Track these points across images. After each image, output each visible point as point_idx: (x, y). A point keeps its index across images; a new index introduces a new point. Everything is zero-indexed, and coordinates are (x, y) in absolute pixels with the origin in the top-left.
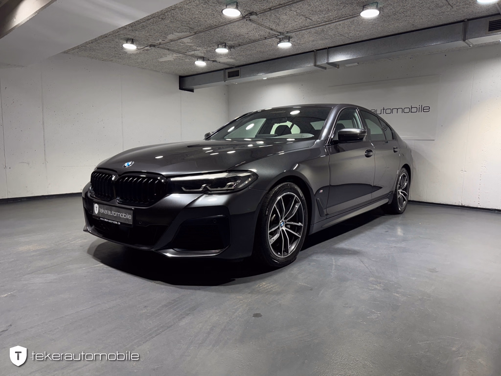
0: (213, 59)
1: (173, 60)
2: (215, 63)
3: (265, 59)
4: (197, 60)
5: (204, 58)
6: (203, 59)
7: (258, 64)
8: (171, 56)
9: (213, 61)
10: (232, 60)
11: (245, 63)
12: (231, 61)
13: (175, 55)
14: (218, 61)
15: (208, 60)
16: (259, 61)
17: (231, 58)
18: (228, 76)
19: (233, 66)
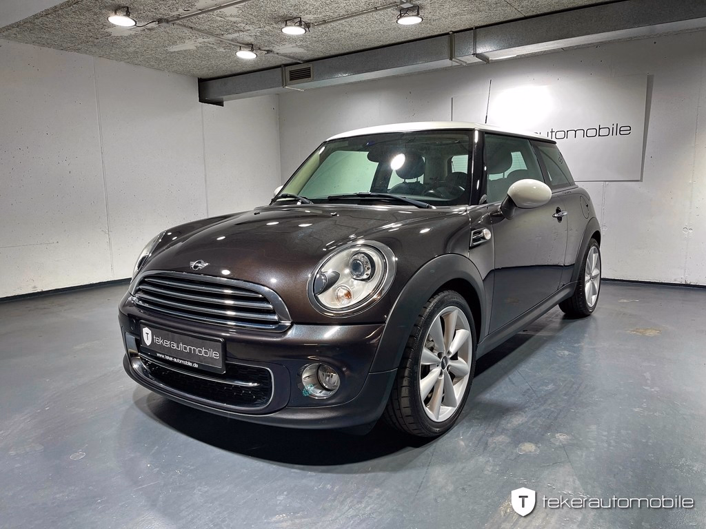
0: (267, 49)
1: (195, 48)
3: (359, 49)
4: (240, 49)
5: (252, 45)
6: (251, 47)
7: (346, 56)
8: (193, 42)
9: (268, 51)
11: (321, 55)
12: (299, 51)
13: (201, 40)
14: (276, 51)
15: (260, 49)
16: (347, 51)
18: (291, 77)
19: (299, 60)
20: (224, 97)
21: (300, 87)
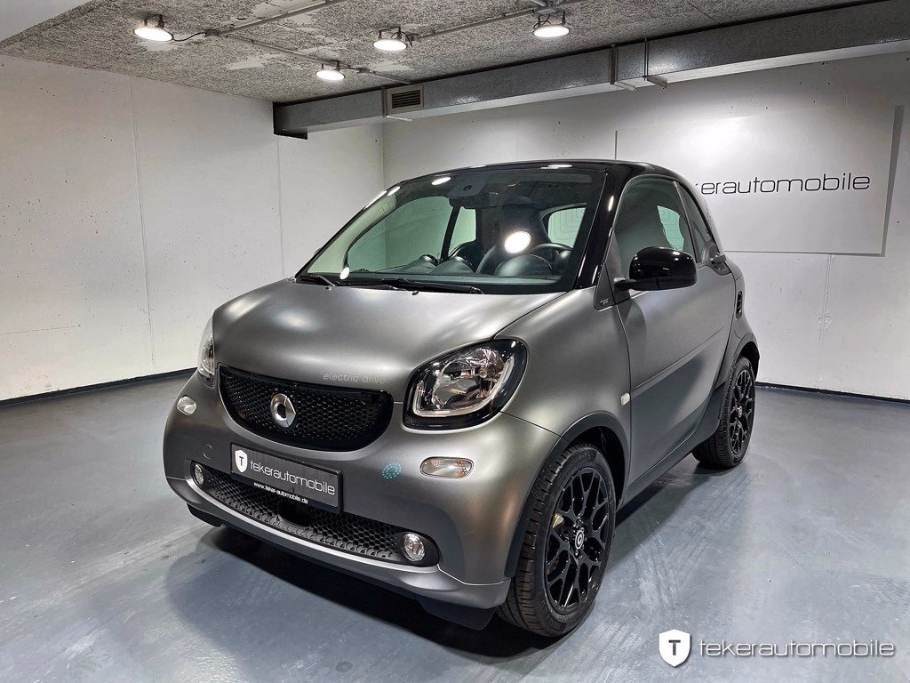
0: (360, 66)
1: (262, 66)
2: (363, 74)
4: (323, 67)
5: (338, 62)
6: (337, 64)
7: (467, 76)
8: (257, 58)
10: (405, 68)
11: (435, 74)
12: (403, 69)
14: (372, 69)
15: (349, 67)
17: (405, 63)
18: (393, 103)
19: (405, 80)
20: (309, 128)
21: (405, 116)
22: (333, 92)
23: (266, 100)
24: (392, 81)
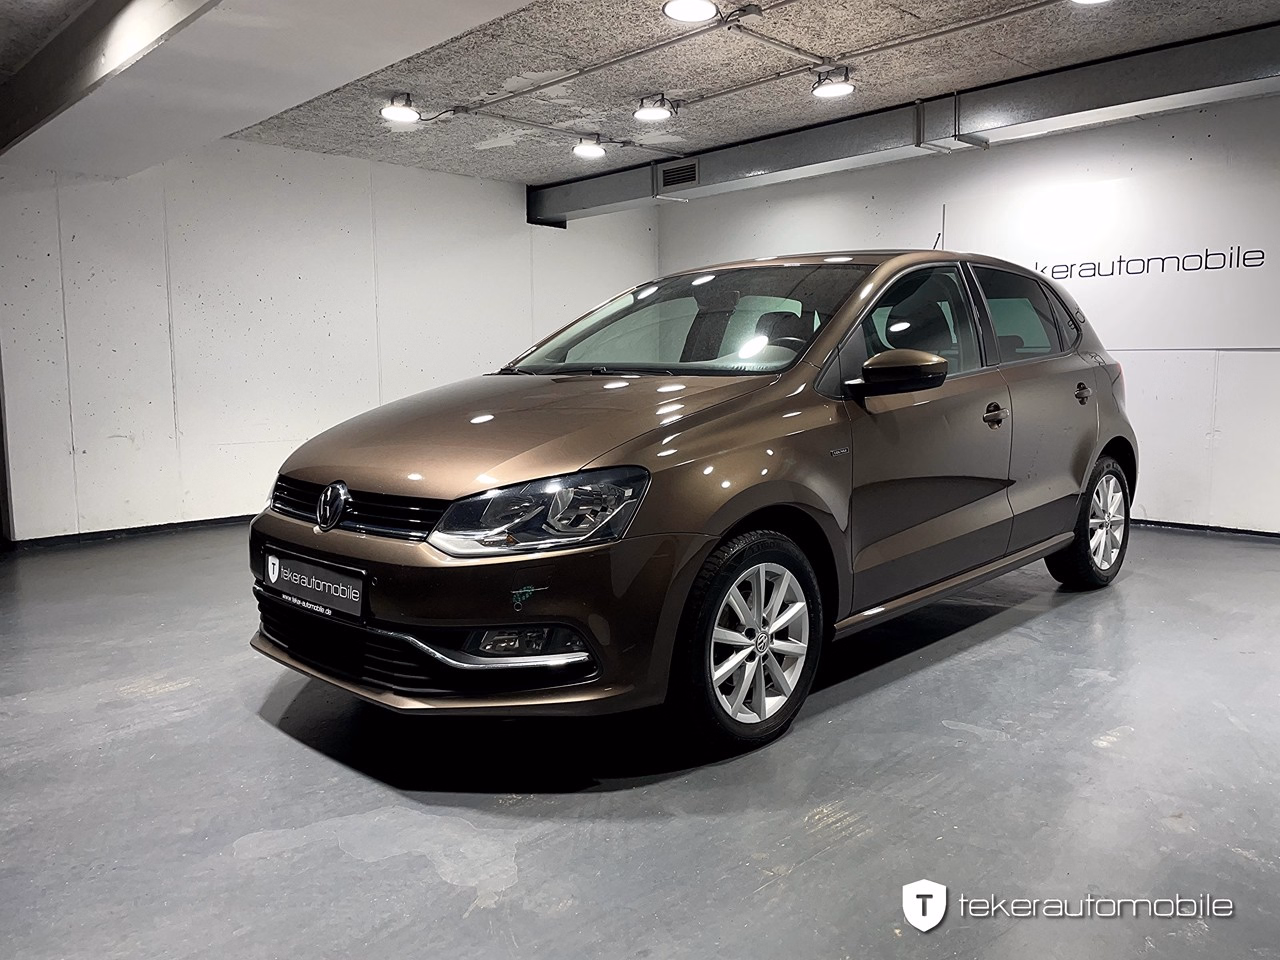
0: (623, 139)
1: (514, 143)
2: (628, 148)
3: (770, 132)
4: (581, 142)
5: (598, 135)
7: (750, 144)
8: (508, 136)
9: (625, 143)
10: (677, 139)
11: (712, 144)
12: (674, 140)
13: (520, 132)
14: (637, 142)
15: (611, 141)
16: (752, 136)
17: (675, 133)
18: (664, 180)
19: (678, 153)
20: (568, 214)
21: (680, 195)
22: (595, 170)
23: (519, 183)
24: (664, 155)
